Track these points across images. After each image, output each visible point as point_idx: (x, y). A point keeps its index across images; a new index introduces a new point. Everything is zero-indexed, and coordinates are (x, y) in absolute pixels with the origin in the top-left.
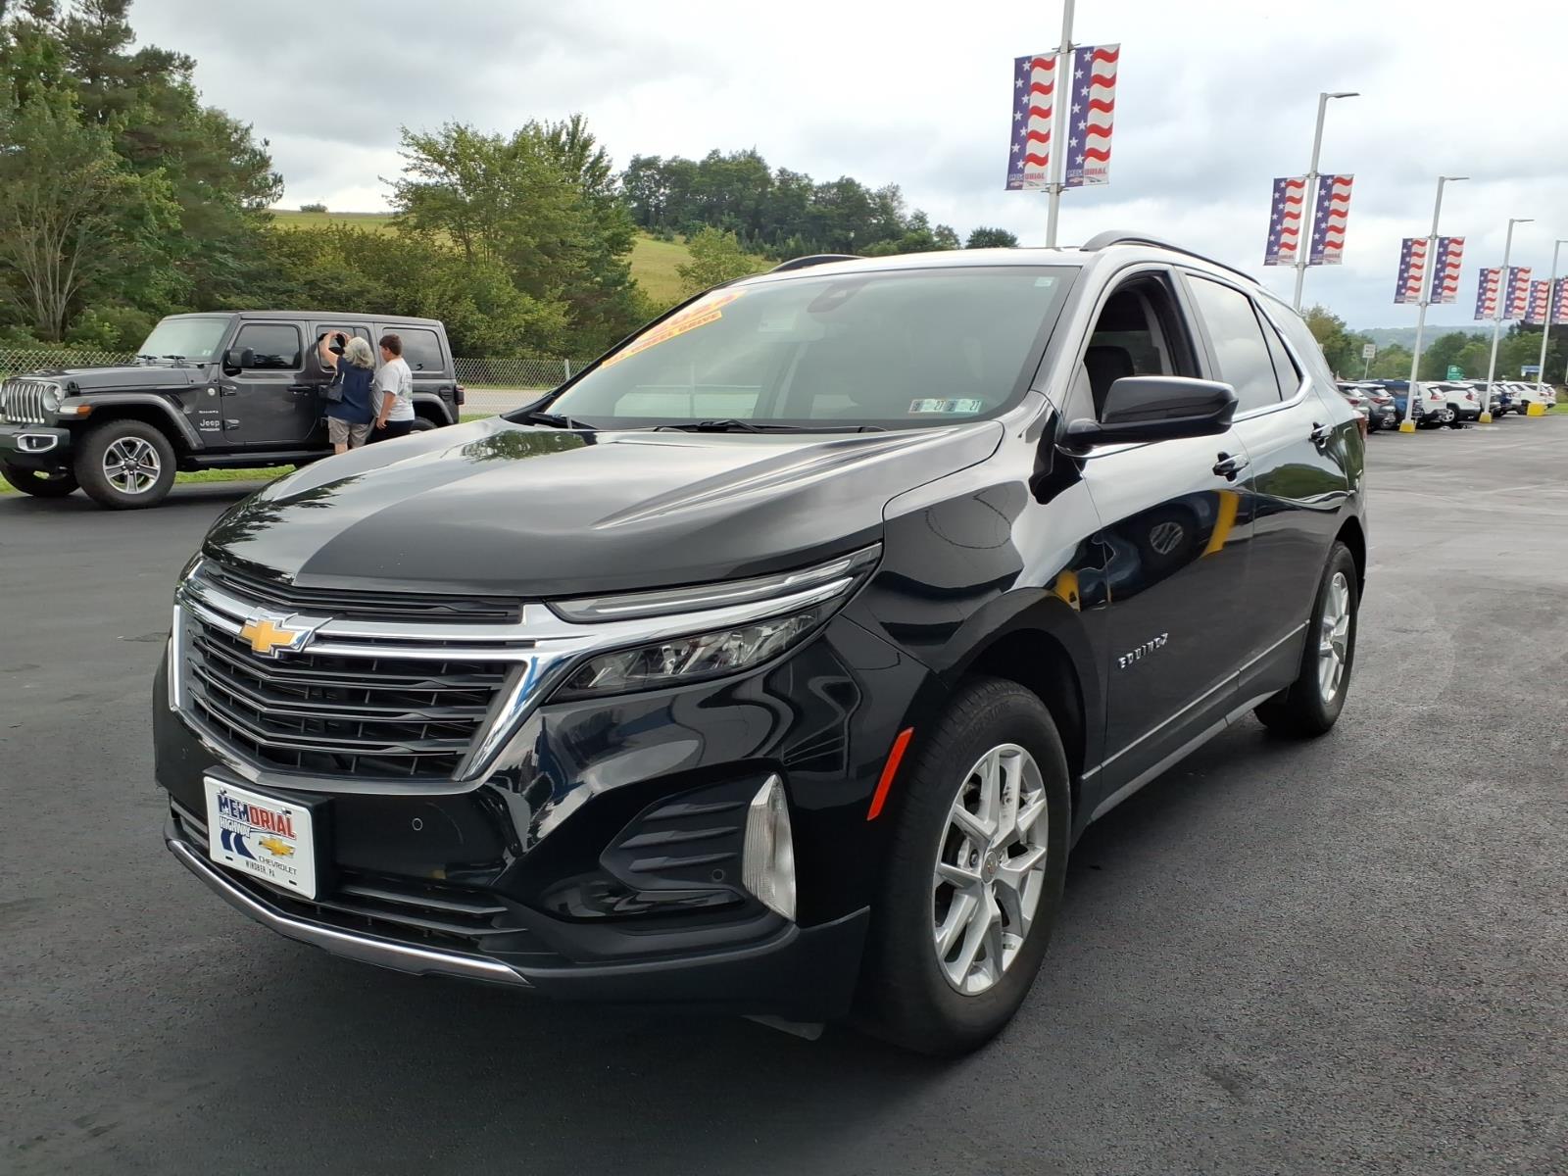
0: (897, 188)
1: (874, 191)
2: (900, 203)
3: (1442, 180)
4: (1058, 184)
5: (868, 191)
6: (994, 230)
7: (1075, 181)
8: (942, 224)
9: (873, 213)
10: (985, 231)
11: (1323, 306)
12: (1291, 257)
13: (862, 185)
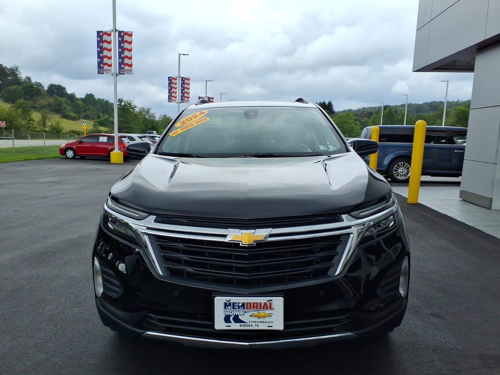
0: (18, 67)
1: (8, 67)
2: (19, 72)
3: (207, 81)
4: (116, 73)
5: (6, 67)
6: (57, 85)
7: (122, 73)
8: (37, 81)
9: (9, 75)
10: (54, 85)
11: (167, 114)
12: (175, 100)
13: (3, 65)
